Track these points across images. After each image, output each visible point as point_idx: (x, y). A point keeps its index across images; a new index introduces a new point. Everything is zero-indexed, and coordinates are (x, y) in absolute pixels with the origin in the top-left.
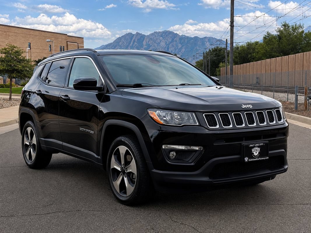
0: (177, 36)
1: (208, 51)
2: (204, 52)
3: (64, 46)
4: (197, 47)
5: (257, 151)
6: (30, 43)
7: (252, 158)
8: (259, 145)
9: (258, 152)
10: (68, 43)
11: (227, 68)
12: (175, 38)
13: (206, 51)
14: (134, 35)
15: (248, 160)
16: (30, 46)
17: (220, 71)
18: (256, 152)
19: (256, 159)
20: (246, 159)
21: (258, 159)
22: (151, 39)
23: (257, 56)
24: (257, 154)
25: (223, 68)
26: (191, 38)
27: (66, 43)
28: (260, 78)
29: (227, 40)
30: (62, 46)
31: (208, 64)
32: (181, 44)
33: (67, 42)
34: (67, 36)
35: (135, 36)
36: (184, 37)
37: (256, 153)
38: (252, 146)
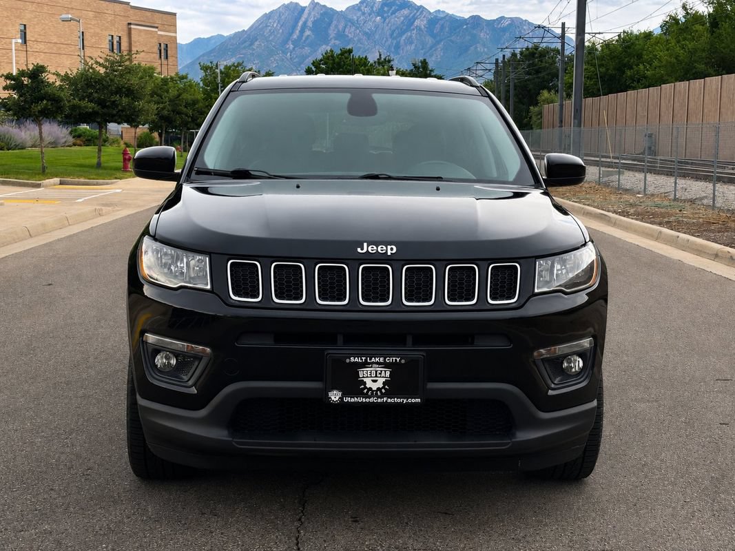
0: (422, 13)
1: (508, 54)
2: (497, 60)
3: (120, 37)
4: (478, 45)
5: (376, 376)
6: (25, 25)
7: (360, 393)
8: (385, 360)
9: (384, 380)
10: (132, 26)
11: (561, 106)
12: (417, 18)
13: (504, 56)
14: (303, 9)
15: (341, 398)
16: (25, 33)
17: (540, 113)
18: (374, 378)
19: (372, 400)
20: (335, 396)
21: (379, 400)
22: (351, 21)
23: (648, 73)
24: (380, 384)
25: (550, 106)
26: (463, 21)
27: (125, 28)
28: (656, 135)
29: (563, 24)
30: (115, 37)
31: (508, 91)
32: (433, 36)
33: (129, 24)
34: (129, 9)
35: (306, 11)
36: (444, 18)
37: (375, 381)
38: (356, 359)
